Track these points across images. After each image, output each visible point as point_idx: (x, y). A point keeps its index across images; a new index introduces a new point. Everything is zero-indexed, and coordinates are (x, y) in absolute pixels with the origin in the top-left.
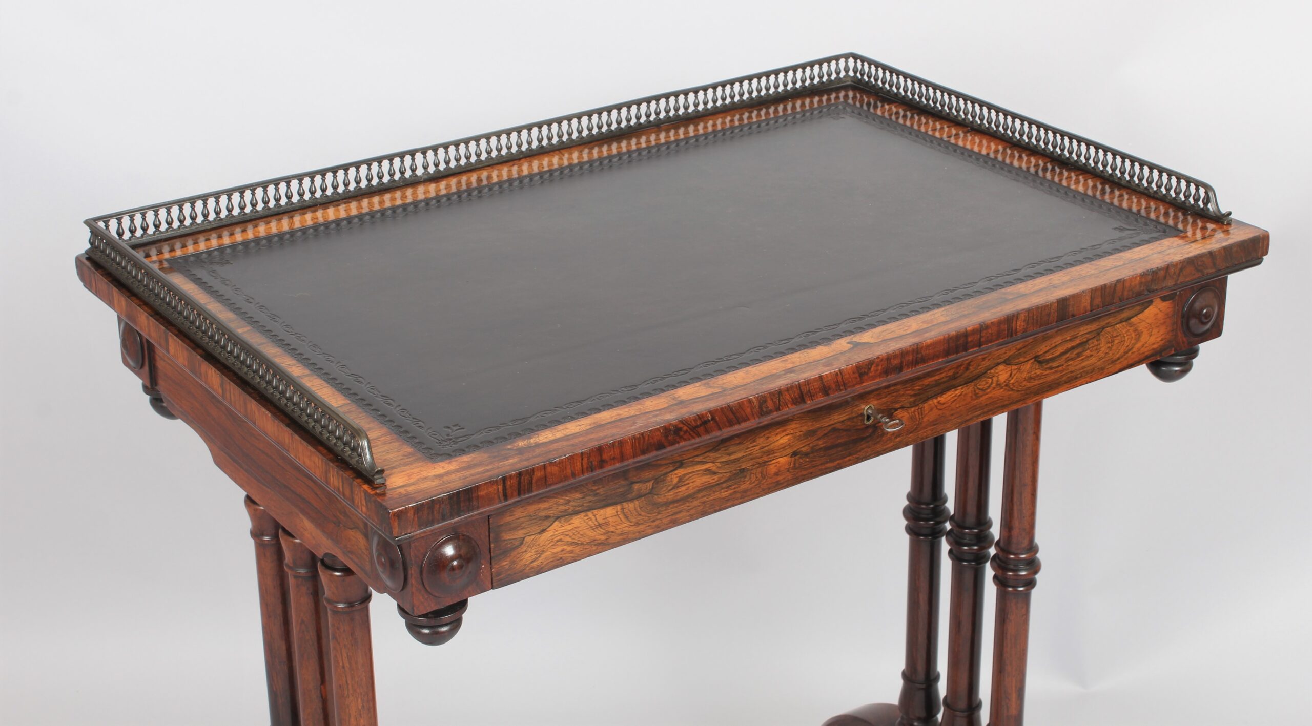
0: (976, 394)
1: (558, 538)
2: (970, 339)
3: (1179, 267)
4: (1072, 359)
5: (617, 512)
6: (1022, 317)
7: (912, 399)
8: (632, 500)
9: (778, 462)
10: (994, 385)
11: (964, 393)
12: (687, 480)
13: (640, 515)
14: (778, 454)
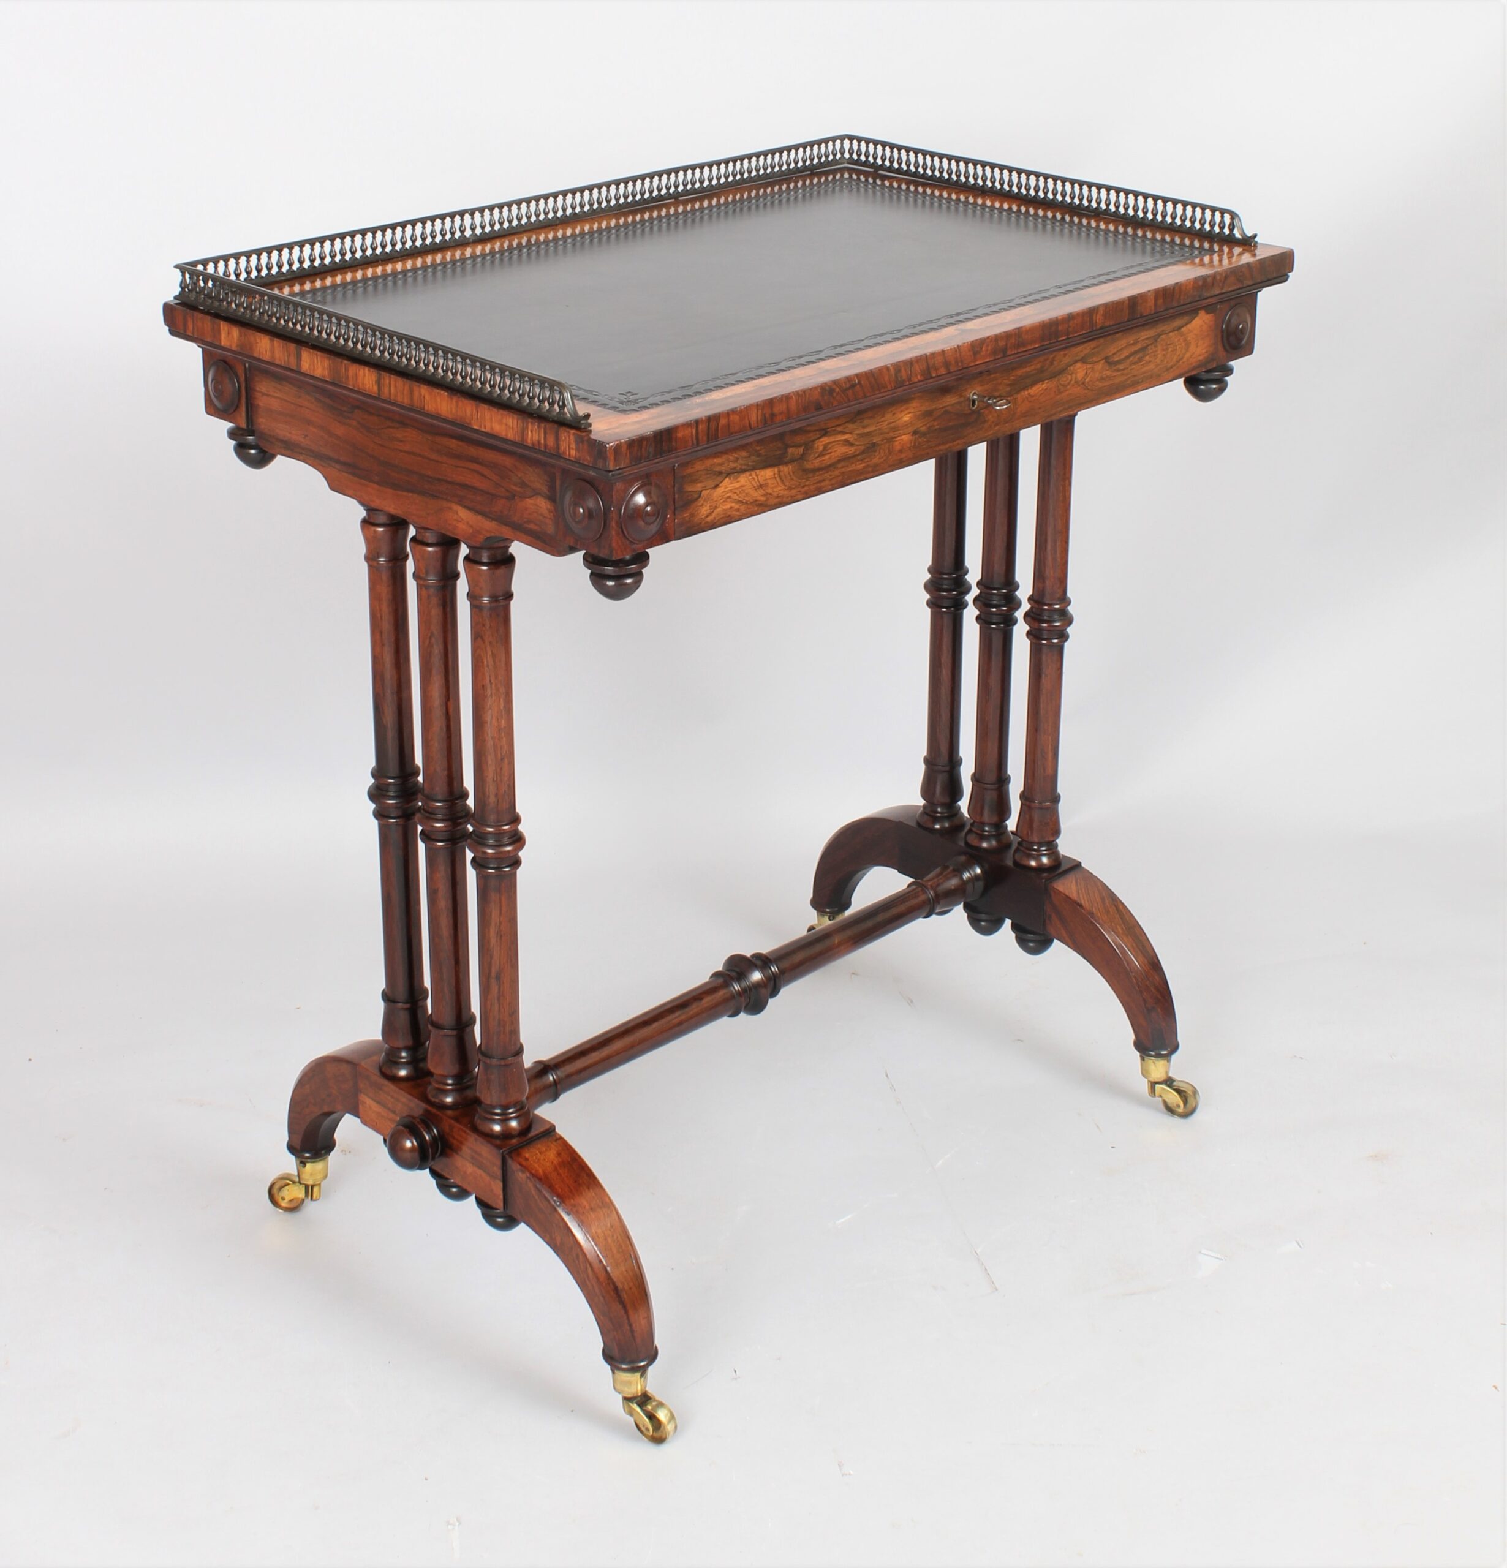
0: (1059, 390)
1: (728, 495)
2: (1060, 328)
3: (1224, 275)
4: (1134, 363)
5: (774, 474)
6: (1101, 312)
7: (1008, 389)
8: (786, 464)
9: (902, 440)
10: (1073, 382)
11: (1050, 388)
12: (830, 448)
13: (792, 479)
14: (901, 432)
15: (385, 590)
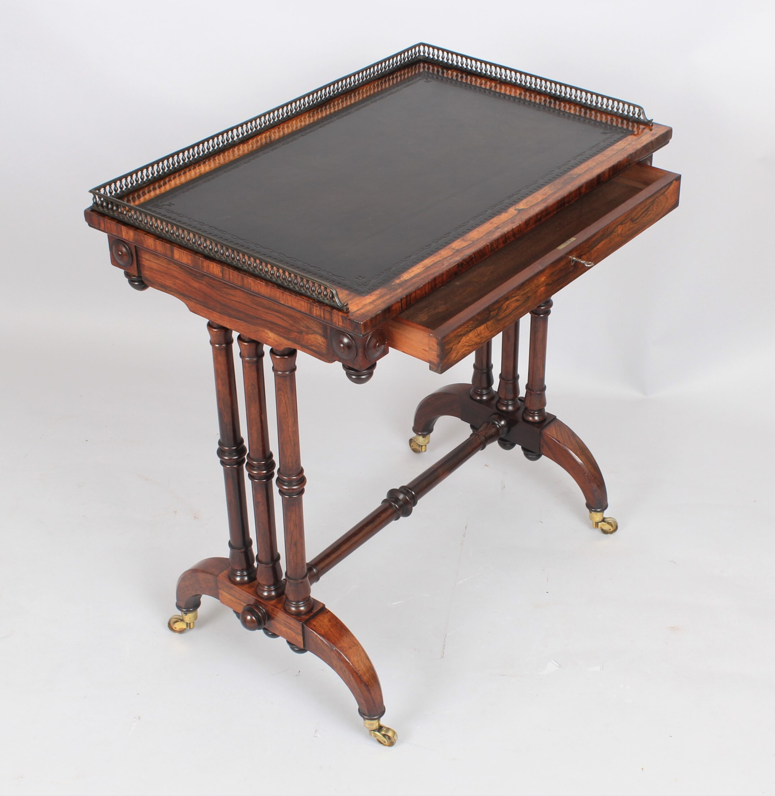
15: (222, 359)
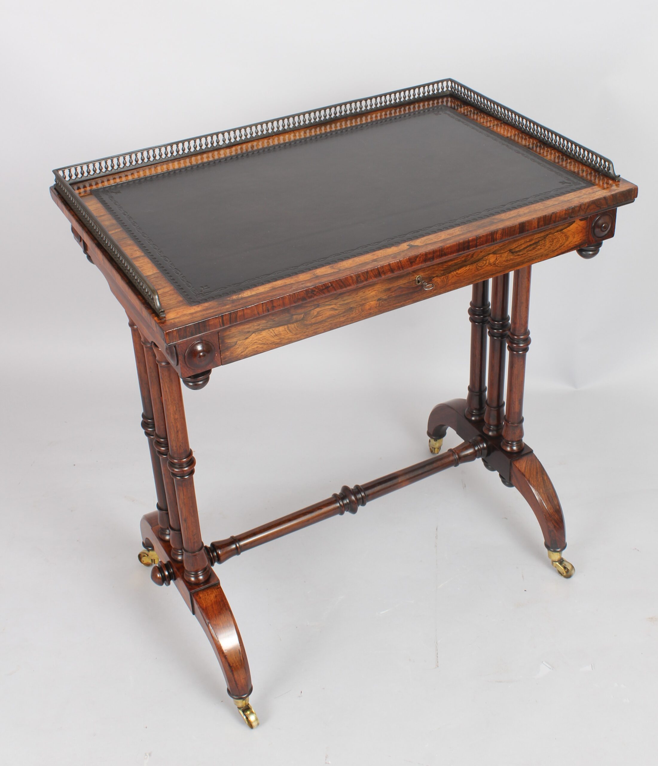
0: (477, 269)
1: (255, 341)
2: (471, 244)
3: (587, 205)
4: (530, 251)
5: (285, 329)
6: (500, 232)
7: (442, 272)
8: (293, 323)
9: (371, 304)
10: (487, 264)
11: (471, 269)
12: (322, 313)
13: (297, 330)
14: (370, 300)
